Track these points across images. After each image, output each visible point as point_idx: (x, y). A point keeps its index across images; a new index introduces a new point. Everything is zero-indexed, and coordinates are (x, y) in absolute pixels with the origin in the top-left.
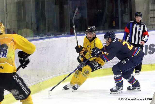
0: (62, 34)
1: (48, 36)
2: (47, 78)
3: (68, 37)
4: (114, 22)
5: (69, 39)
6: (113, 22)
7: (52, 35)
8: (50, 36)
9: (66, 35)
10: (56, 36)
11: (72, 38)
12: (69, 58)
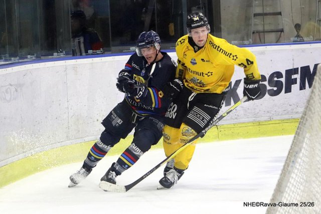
0: (53, 55)
1: (21, 58)
2: (21, 156)
3: (67, 61)
4: (172, 27)
5: (69, 65)
6: (169, 26)
7: (31, 56)
8: (27, 58)
9: (62, 55)
10: (39, 59)
11: (76, 63)
12: (70, 109)
